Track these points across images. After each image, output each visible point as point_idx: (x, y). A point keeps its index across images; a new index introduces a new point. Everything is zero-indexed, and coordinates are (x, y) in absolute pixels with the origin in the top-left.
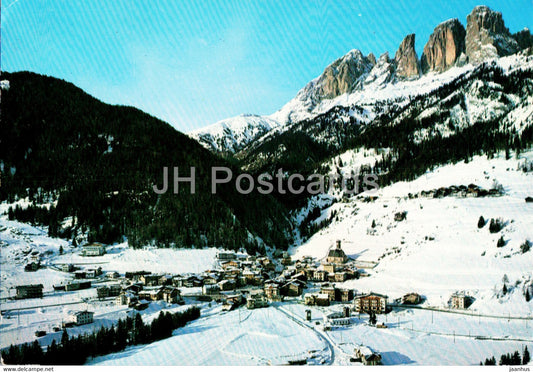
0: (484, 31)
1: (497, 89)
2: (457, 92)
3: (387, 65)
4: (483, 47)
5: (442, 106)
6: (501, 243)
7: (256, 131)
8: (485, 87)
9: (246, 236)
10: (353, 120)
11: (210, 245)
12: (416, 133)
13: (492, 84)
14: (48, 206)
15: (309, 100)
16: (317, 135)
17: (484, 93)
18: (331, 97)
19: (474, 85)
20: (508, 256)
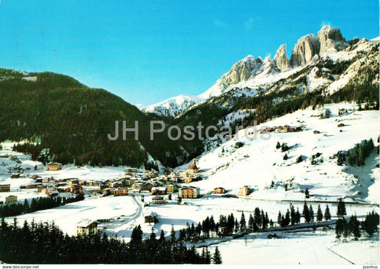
0: (329, 40)
1: (327, 72)
2: (302, 75)
3: (269, 63)
4: (328, 50)
5: (292, 84)
6: (286, 158)
7: (189, 104)
8: (320, 71)
9: (147, 159)
10: (244, 95)
11: (124, 164)
12: (274, 100)
13: (324, 69)
14: (35, 144)
15: (222, 85)
16: (221, 105)
17: (319, 75)
18: (235, 83)
19: (313, 70)
20: (289, 165)
